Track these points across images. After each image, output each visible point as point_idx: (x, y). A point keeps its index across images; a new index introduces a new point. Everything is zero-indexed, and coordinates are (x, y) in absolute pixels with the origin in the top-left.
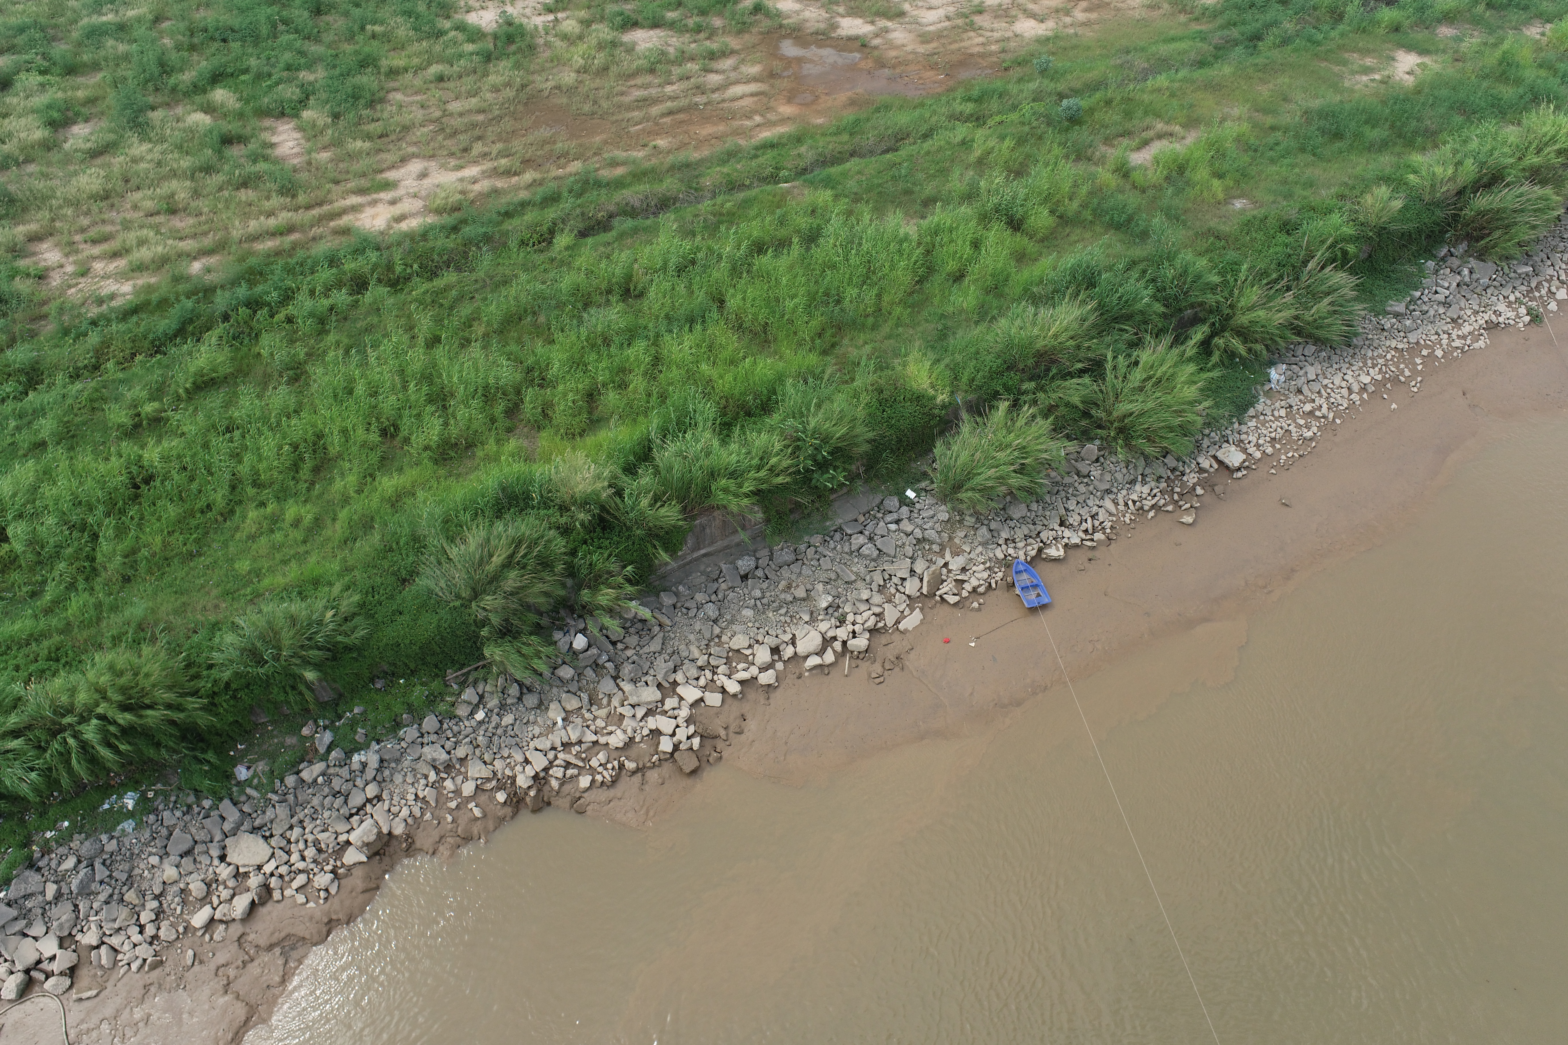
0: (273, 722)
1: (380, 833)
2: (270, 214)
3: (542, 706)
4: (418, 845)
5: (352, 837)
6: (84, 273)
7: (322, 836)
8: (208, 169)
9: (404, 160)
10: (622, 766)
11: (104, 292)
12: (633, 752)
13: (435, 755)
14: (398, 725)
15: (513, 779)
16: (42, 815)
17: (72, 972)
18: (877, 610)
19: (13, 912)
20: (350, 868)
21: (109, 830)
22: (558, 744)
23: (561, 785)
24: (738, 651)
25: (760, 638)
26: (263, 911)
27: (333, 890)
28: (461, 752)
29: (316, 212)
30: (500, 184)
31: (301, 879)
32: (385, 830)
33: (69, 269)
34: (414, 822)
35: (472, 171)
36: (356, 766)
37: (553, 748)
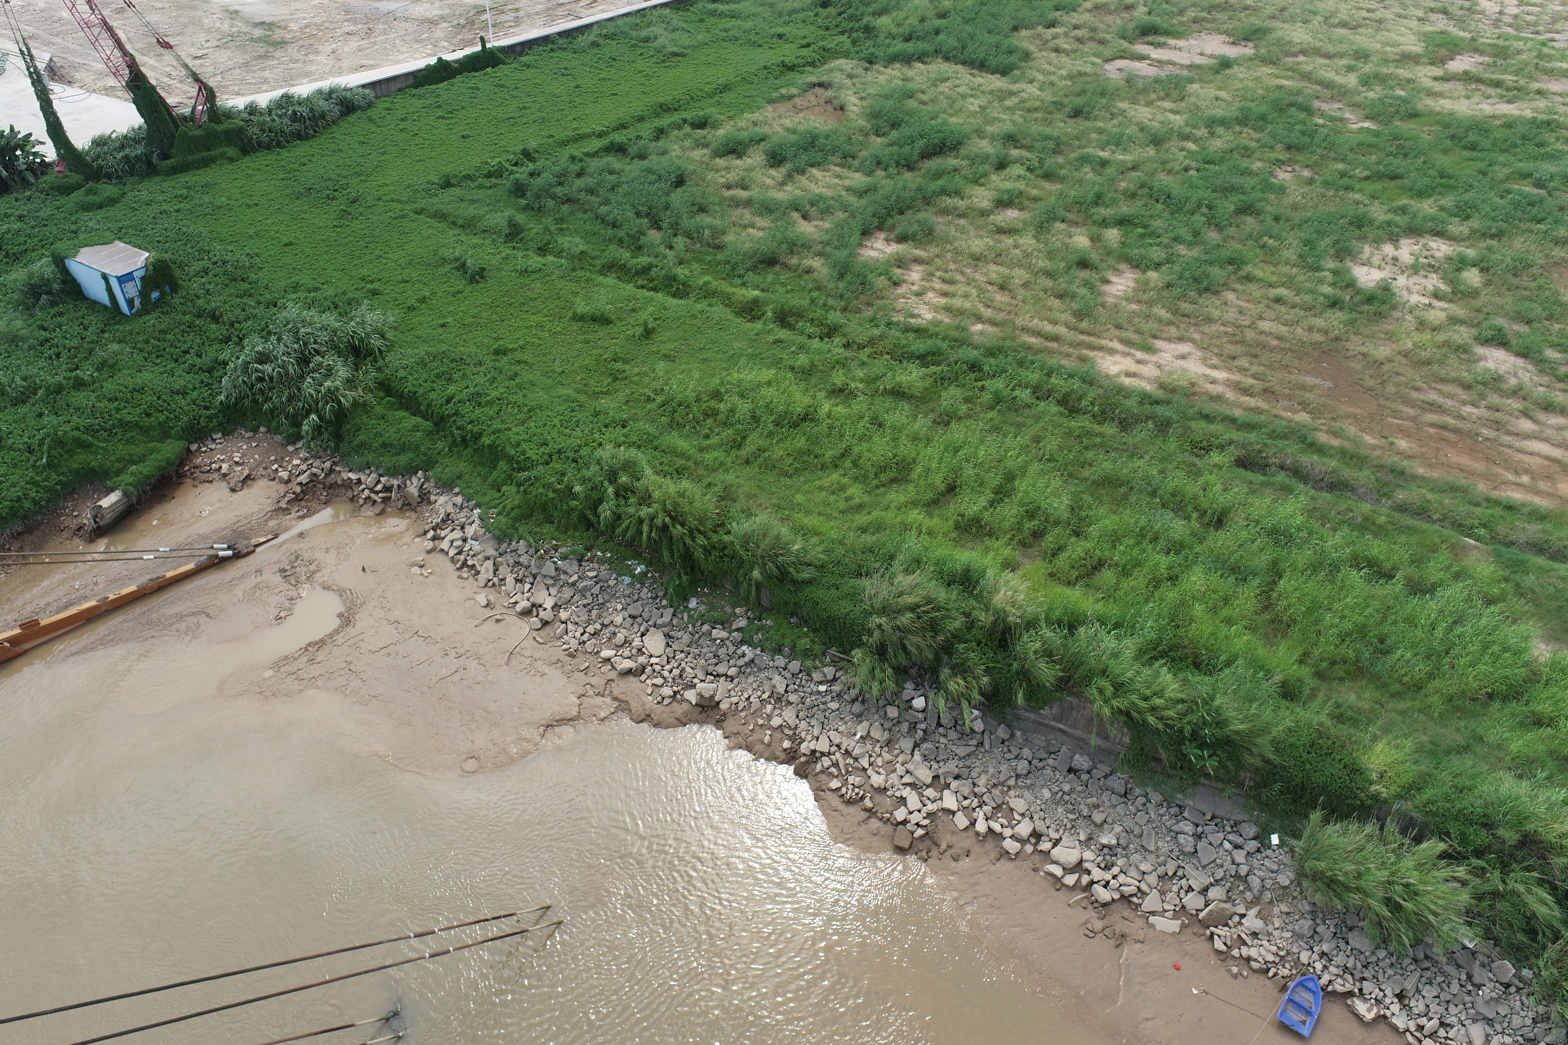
0: (731, 592)
1: (712, 697)
2: (1055, 323)
3: (859, 717)
4: (725, 724)
5: (700, 685)
6: (918, 294)
7: (688, 669)
8: (1050, 275)
9: (1181, 339)
10: (862, 798)
11: (916, 312)
12: (879, 798)
13: (778, 685)
14: (779, 650)
15: (803, 741)
16: (606, 542)
17: (545, 623)
18: (1144, 887)
19: (553, 573)
20: (684, 700)
21: (619, 575)
22: (844, 747)
23: (822, 772)
24: (1012, 810)
25: (1036, 817)
26: (631, 679)
27: (666, 702)
28: (793, 698)
29: (1082, 337)
30: (1230, 395)
31: (659, 681)
32: (717, 698)
33: (915, 288)
34: (735, 709)
35: (1220, 375)
36: (739, 652)
37: (838, 746)
